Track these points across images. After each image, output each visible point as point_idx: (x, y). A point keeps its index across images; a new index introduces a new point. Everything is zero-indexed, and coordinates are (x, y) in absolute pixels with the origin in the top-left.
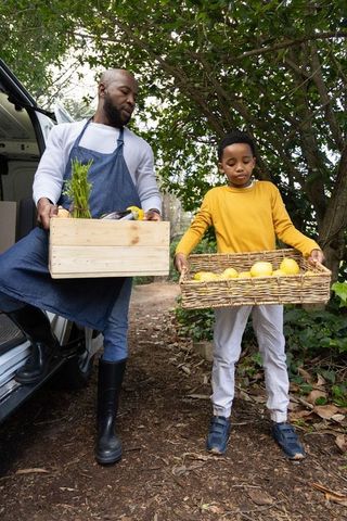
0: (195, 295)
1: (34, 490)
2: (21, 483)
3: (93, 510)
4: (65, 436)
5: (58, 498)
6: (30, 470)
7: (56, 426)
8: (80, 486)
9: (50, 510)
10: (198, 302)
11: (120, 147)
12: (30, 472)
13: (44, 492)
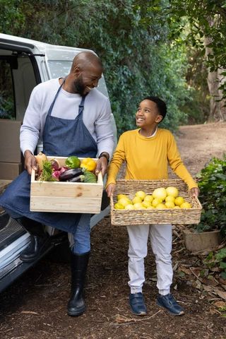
0: (121, 217)
1: (30, 322)
2: (23, 317)
3: (58, 336)
4: (53, 296)
5: (42, 328)
6: (28, 312)
7: (49, 288)
8: (55, 324)
9: (36, 333)
10: (122, 222)
11: (81, 114)
12: (28, 313)
13: (35, 324)
